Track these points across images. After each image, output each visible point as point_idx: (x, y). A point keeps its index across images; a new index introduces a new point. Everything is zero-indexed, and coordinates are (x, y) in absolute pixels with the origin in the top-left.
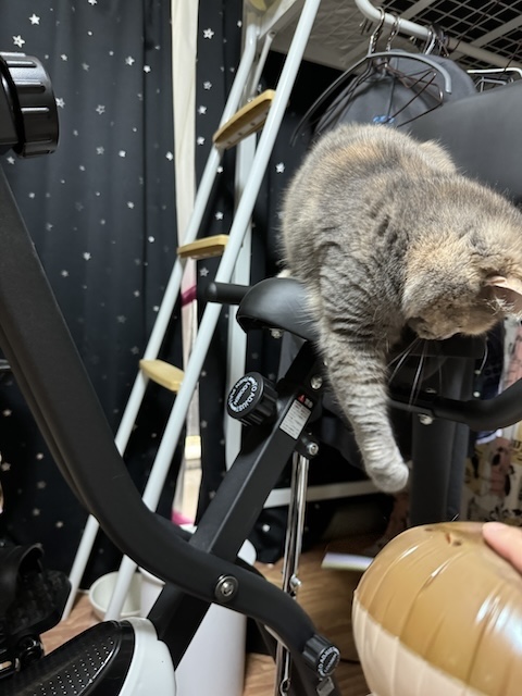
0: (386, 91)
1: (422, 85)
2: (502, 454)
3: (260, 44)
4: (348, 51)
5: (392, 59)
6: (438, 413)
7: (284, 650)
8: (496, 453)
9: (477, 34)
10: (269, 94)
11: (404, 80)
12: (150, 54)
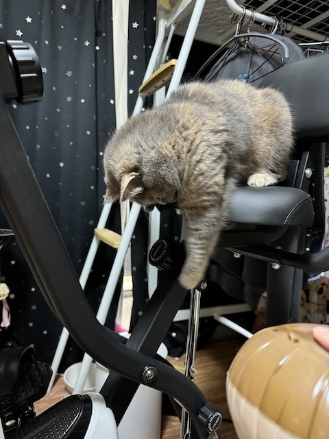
0: (247, 58)
1: (270, 53)
2: (325, 287)
3: (167, 31)
4: (222, 33)
5: (251, 38)
6: (283, 261)
7: (186, 414)
8: (320, 286)
9: (304, 21)
10: (173, 62)
11: (258, 51)
12: (99, 39)
